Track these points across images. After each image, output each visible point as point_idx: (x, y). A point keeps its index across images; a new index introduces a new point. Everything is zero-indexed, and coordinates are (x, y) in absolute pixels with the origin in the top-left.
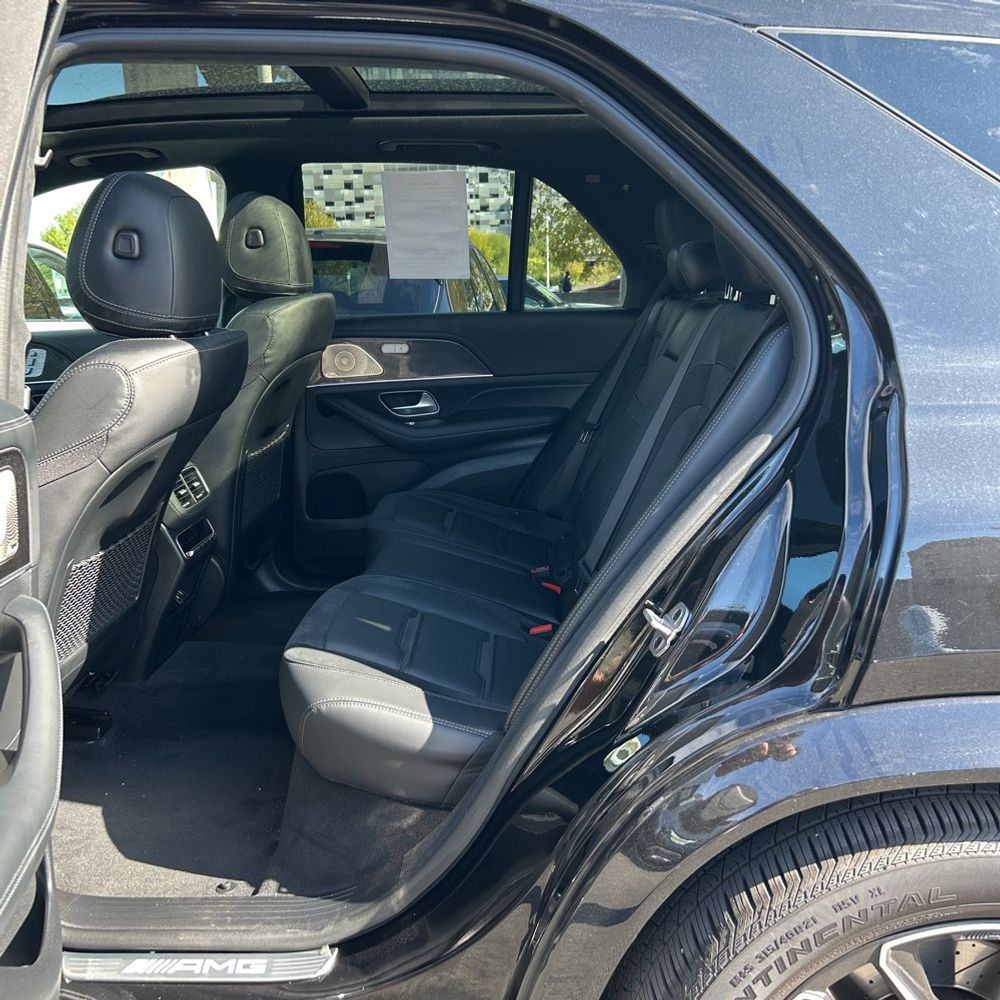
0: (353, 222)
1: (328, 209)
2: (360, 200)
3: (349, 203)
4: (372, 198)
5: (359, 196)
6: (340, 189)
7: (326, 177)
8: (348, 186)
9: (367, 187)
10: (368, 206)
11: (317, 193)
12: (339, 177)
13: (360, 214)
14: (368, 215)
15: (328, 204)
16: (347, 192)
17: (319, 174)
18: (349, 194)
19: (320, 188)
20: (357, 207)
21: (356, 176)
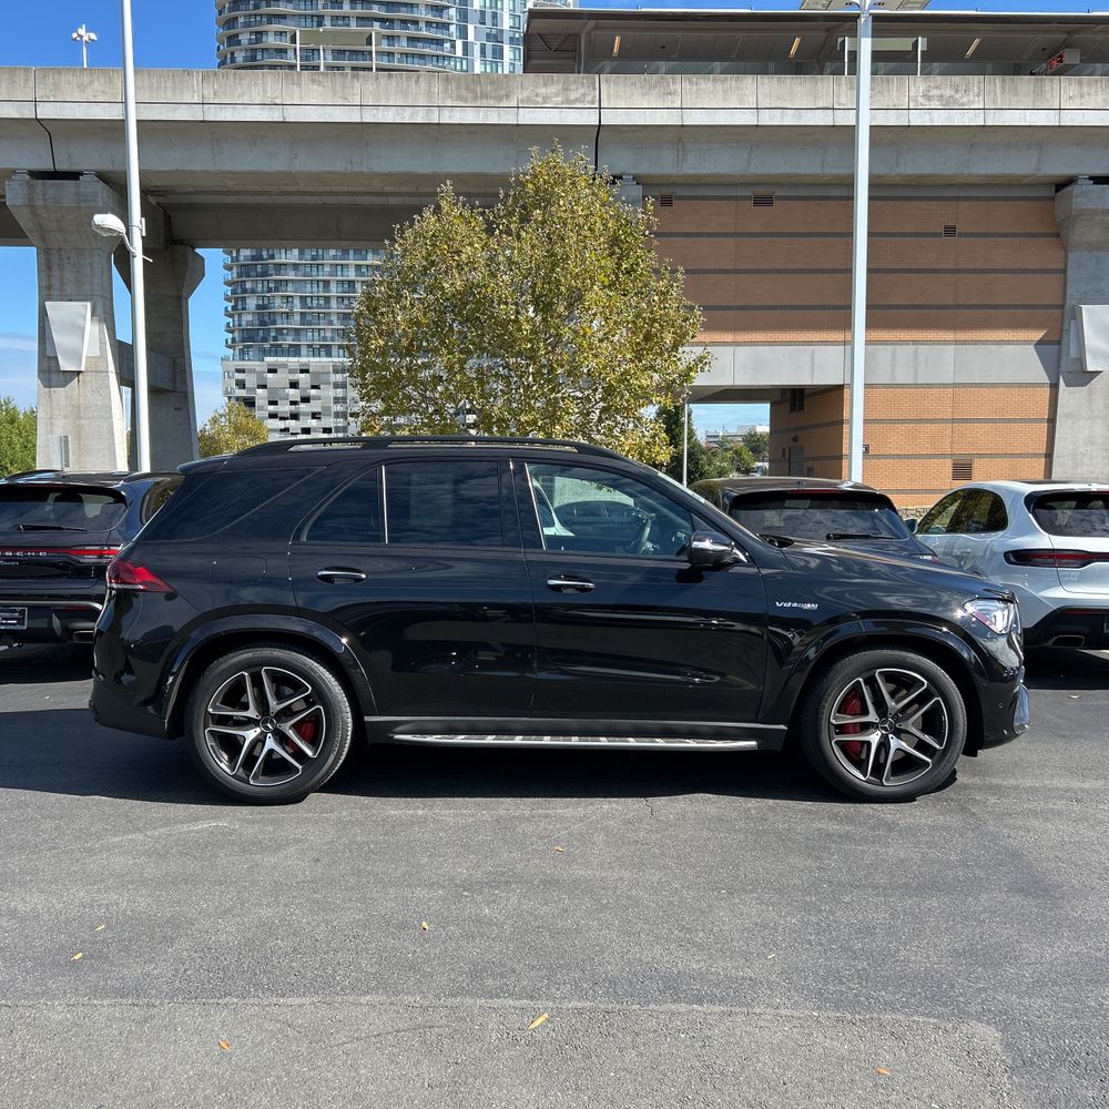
0: (298, 422)
1: (271, 408)
2: (306, 400)
3: (293, 403)
4: (319, 398)
5: (305, 395)
6: (284, 388)
7: (270, 375)
8: (294, 385)
9: (313, 387)
10: (314, 406)
11: (260, 391)
12: (284, 375)
13: (306, 414)
14: (315, 416)
15: (271, 403)
16: (292, 391)
17: (263, 372)
18: (294, 394)
19: (264, 387)
20: (303, 407)
21: (303, 375)
